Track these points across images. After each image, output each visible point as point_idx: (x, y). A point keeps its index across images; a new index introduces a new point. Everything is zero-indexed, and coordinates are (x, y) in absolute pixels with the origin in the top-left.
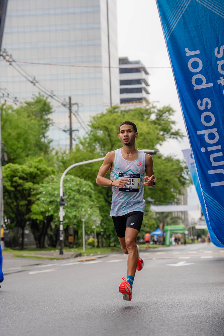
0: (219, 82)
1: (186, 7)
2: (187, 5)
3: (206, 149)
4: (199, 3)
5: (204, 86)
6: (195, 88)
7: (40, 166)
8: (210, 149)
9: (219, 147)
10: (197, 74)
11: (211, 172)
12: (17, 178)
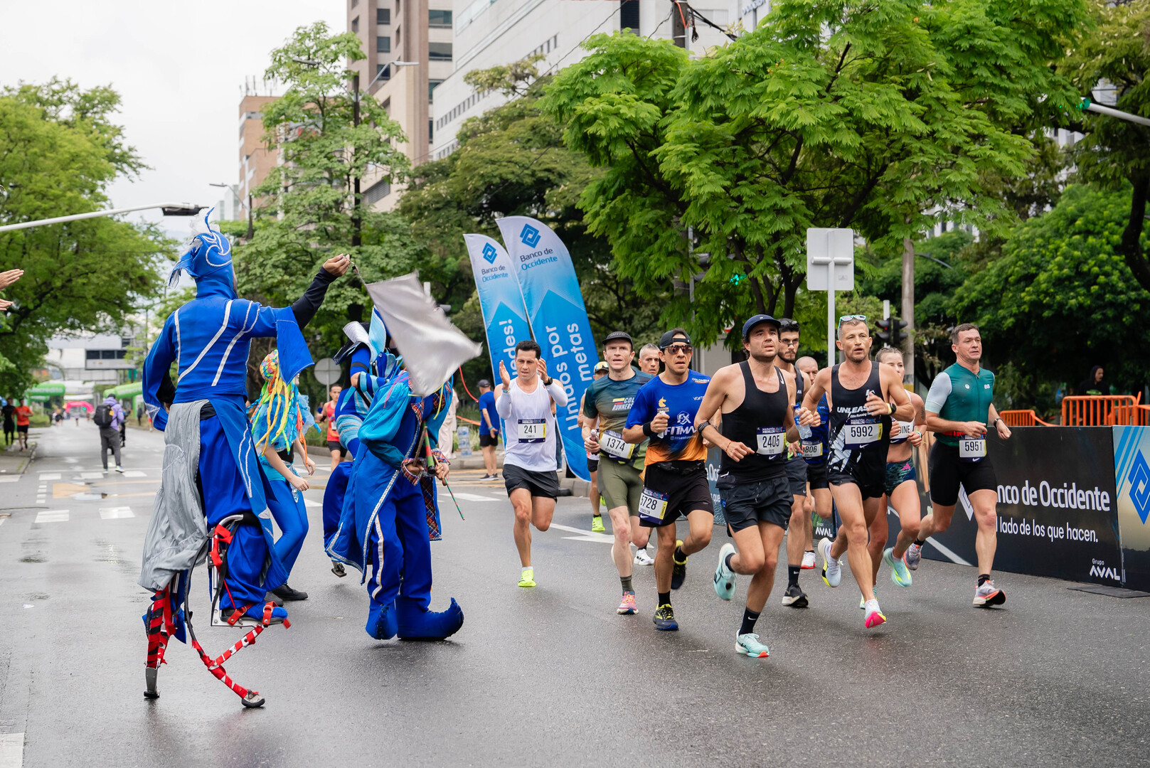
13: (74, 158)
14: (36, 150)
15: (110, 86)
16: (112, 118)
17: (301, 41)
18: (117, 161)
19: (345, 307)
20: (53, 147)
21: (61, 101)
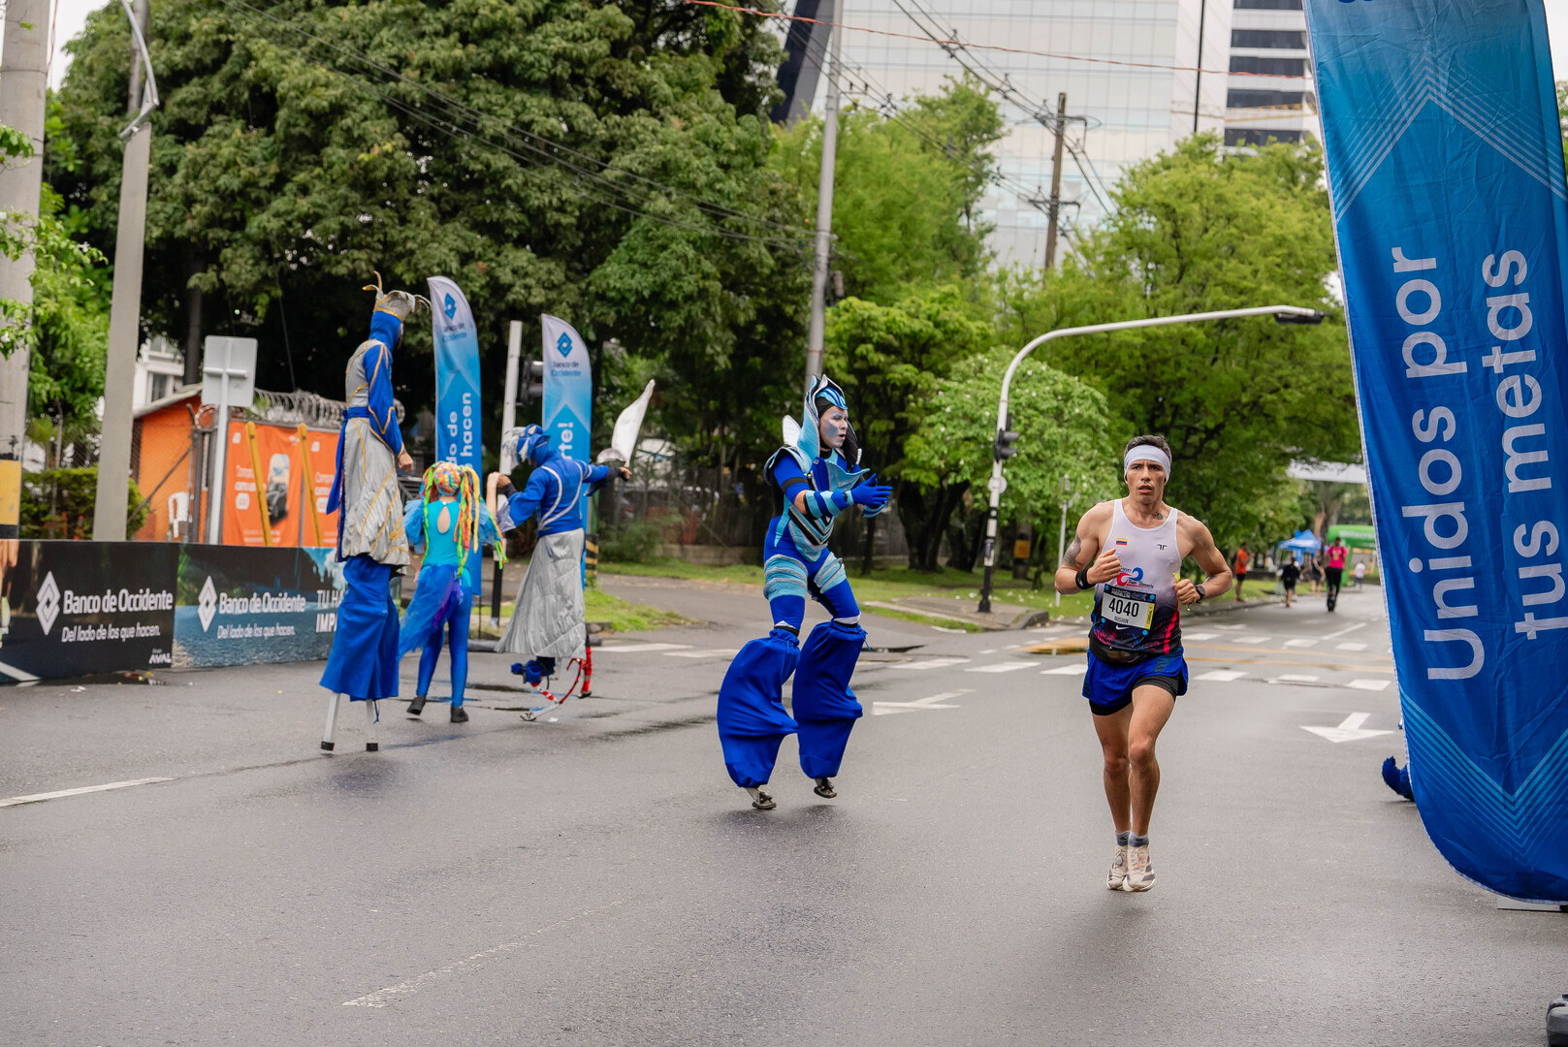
0: (1486, 361)
1: (1409, 124)
2: (1411, 119)
3: (1426, 565)
4: (1448, 115)
5: (1439, 368)
6: (1410, 374)
7: (944, 316)
8: (1436, 564)
9: (1466, 562)
10: (1422, 328)
11: (1433, 636)
12: (870, 347)
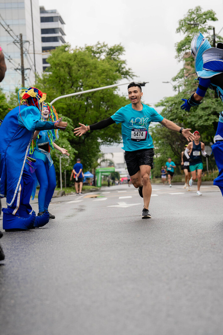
13: (104, 71)
14: (89, 69)
15: (120, 44)
16: (122, 57)
17: (191, 15)
18: (124, 75)
19: (211, 123)
20: (95, 68)
21: (101, 52)
